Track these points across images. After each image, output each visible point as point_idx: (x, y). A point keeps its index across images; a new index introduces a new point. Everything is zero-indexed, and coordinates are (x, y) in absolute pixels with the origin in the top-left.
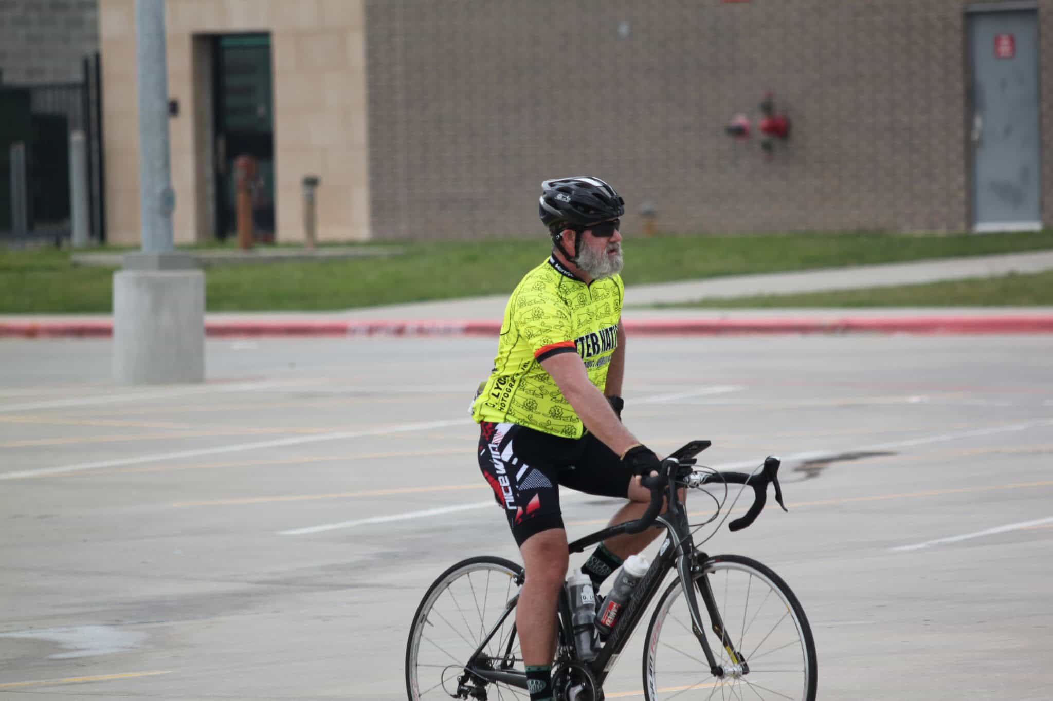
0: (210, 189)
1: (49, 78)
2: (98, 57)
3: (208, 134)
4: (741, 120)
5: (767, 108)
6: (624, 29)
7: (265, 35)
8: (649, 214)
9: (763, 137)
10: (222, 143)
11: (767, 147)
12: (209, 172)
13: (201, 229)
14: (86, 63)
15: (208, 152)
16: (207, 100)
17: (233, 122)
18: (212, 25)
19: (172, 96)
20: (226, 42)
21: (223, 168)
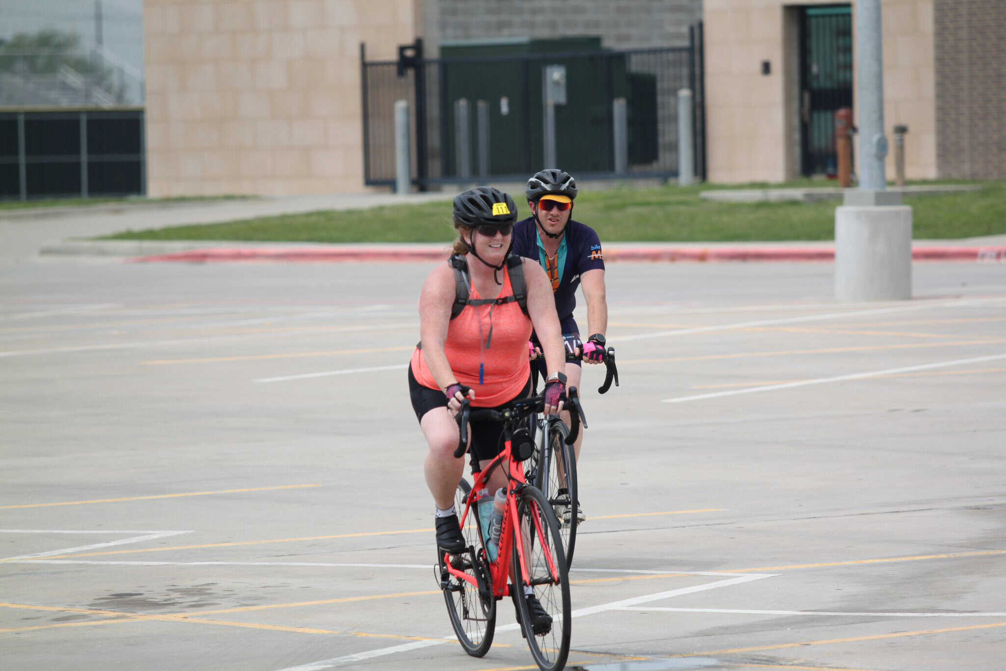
0: (797, 136)
2: (701, 25)
3: (796, 91)
7: (848, 5)
10: (807, 96)
12: (796, 122)
13: (789, 170)
14: (691, 29)
15: (796, 104)
16: (796, 61)
19: (765, 57)
20: (811, 12)
21: (807, 119)
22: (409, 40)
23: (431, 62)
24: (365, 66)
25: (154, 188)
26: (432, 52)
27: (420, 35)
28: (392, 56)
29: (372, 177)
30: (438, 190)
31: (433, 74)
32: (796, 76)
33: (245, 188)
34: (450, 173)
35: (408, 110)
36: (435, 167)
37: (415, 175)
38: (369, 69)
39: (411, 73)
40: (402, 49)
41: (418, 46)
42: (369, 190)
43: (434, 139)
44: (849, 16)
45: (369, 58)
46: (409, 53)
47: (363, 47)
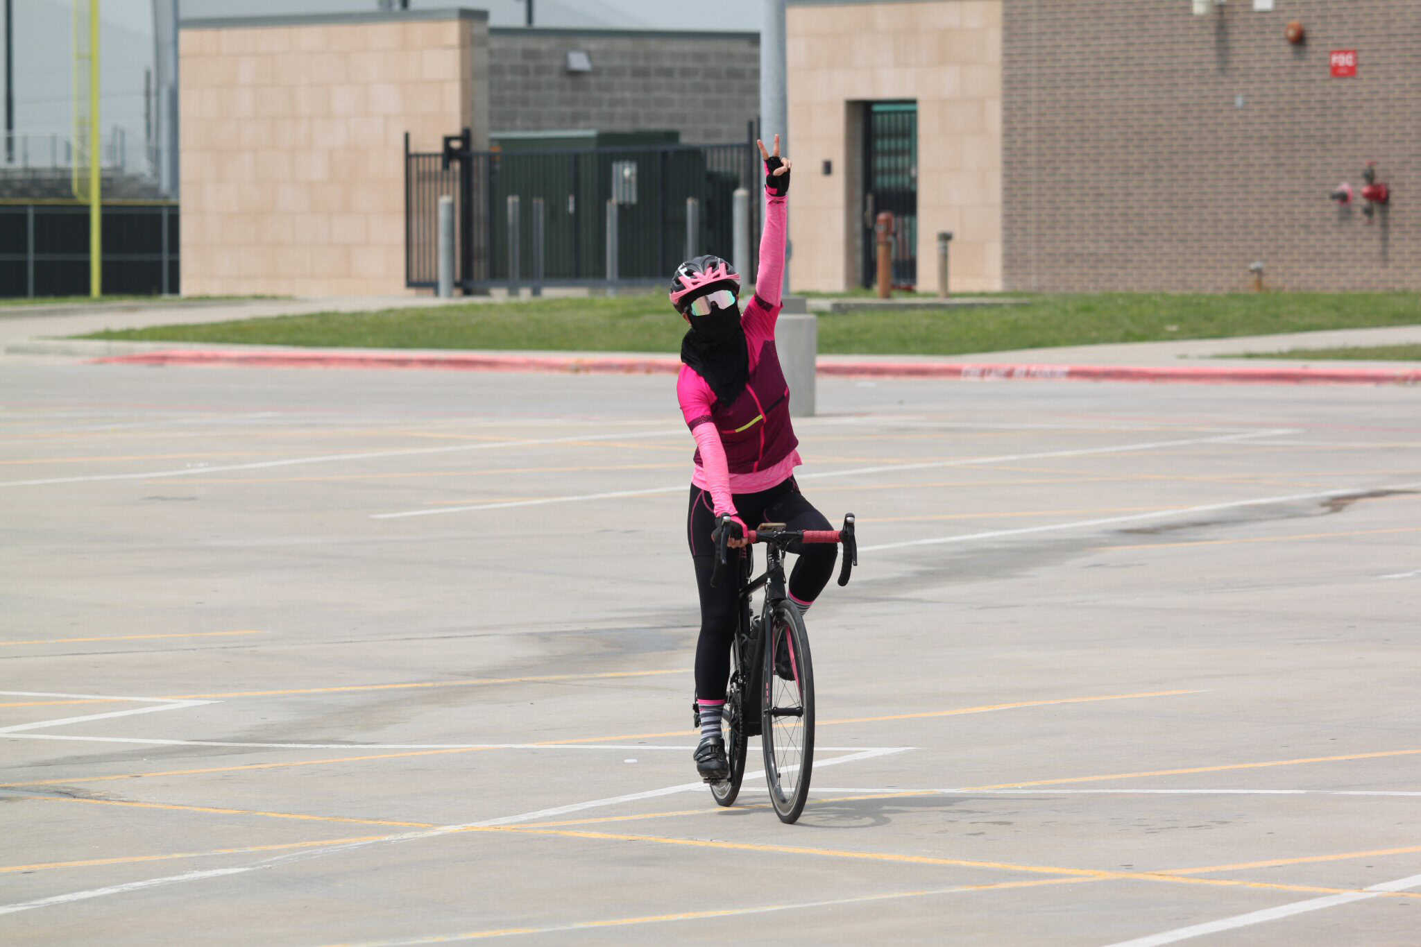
0: (859, 242)
1: (723, 140)
2: (759, 120)
3: (859, 192)
4: (1345, 187)
5: (1369, 177)
6: (1239, 101)
7: (913, 102)
8: (1259, 272)
9: (1364, 202)
10: (870, 198)
11: (1368, 212)
12: (858, 226)
13: (849, 279)
14: (751, 125)
15: (858, 207)
16: (859, 161)
17: (882, 182)
18: (864, 92)
19: (827, 157)
20: (877, 108)
21: (870, 224)
22: (456, 130)
23: (478, 155)
24: (408, 156)
25: (187, 286)
26: (481, 144)
27: (468, 124)
28: (438, 148)
29: (415, 278)
30: (485, 293)
31: (480, 166)
32: (859, 177)
33: (282, 289)
34: (498, 275)
35: (452, 206)
36: (480, 268)
37: (458, 277)
38: (414, 161)
39: (456, 166)
40: (447, 140)
41: (466, 136)
42: (412, 292)
43: (480, 239)
44: (914, 113)
45: (412, 150)
46: (456, 145)
47: (407, 136)
